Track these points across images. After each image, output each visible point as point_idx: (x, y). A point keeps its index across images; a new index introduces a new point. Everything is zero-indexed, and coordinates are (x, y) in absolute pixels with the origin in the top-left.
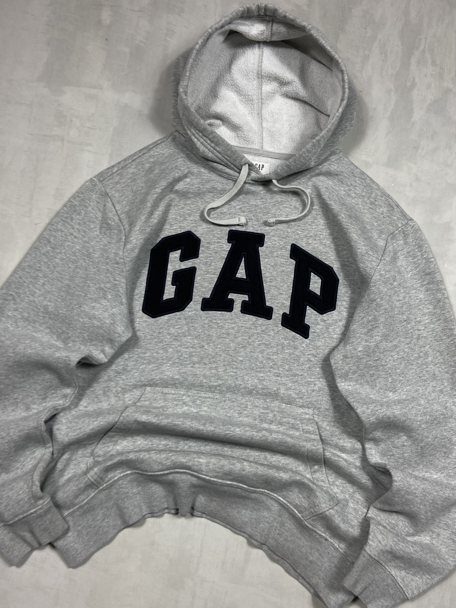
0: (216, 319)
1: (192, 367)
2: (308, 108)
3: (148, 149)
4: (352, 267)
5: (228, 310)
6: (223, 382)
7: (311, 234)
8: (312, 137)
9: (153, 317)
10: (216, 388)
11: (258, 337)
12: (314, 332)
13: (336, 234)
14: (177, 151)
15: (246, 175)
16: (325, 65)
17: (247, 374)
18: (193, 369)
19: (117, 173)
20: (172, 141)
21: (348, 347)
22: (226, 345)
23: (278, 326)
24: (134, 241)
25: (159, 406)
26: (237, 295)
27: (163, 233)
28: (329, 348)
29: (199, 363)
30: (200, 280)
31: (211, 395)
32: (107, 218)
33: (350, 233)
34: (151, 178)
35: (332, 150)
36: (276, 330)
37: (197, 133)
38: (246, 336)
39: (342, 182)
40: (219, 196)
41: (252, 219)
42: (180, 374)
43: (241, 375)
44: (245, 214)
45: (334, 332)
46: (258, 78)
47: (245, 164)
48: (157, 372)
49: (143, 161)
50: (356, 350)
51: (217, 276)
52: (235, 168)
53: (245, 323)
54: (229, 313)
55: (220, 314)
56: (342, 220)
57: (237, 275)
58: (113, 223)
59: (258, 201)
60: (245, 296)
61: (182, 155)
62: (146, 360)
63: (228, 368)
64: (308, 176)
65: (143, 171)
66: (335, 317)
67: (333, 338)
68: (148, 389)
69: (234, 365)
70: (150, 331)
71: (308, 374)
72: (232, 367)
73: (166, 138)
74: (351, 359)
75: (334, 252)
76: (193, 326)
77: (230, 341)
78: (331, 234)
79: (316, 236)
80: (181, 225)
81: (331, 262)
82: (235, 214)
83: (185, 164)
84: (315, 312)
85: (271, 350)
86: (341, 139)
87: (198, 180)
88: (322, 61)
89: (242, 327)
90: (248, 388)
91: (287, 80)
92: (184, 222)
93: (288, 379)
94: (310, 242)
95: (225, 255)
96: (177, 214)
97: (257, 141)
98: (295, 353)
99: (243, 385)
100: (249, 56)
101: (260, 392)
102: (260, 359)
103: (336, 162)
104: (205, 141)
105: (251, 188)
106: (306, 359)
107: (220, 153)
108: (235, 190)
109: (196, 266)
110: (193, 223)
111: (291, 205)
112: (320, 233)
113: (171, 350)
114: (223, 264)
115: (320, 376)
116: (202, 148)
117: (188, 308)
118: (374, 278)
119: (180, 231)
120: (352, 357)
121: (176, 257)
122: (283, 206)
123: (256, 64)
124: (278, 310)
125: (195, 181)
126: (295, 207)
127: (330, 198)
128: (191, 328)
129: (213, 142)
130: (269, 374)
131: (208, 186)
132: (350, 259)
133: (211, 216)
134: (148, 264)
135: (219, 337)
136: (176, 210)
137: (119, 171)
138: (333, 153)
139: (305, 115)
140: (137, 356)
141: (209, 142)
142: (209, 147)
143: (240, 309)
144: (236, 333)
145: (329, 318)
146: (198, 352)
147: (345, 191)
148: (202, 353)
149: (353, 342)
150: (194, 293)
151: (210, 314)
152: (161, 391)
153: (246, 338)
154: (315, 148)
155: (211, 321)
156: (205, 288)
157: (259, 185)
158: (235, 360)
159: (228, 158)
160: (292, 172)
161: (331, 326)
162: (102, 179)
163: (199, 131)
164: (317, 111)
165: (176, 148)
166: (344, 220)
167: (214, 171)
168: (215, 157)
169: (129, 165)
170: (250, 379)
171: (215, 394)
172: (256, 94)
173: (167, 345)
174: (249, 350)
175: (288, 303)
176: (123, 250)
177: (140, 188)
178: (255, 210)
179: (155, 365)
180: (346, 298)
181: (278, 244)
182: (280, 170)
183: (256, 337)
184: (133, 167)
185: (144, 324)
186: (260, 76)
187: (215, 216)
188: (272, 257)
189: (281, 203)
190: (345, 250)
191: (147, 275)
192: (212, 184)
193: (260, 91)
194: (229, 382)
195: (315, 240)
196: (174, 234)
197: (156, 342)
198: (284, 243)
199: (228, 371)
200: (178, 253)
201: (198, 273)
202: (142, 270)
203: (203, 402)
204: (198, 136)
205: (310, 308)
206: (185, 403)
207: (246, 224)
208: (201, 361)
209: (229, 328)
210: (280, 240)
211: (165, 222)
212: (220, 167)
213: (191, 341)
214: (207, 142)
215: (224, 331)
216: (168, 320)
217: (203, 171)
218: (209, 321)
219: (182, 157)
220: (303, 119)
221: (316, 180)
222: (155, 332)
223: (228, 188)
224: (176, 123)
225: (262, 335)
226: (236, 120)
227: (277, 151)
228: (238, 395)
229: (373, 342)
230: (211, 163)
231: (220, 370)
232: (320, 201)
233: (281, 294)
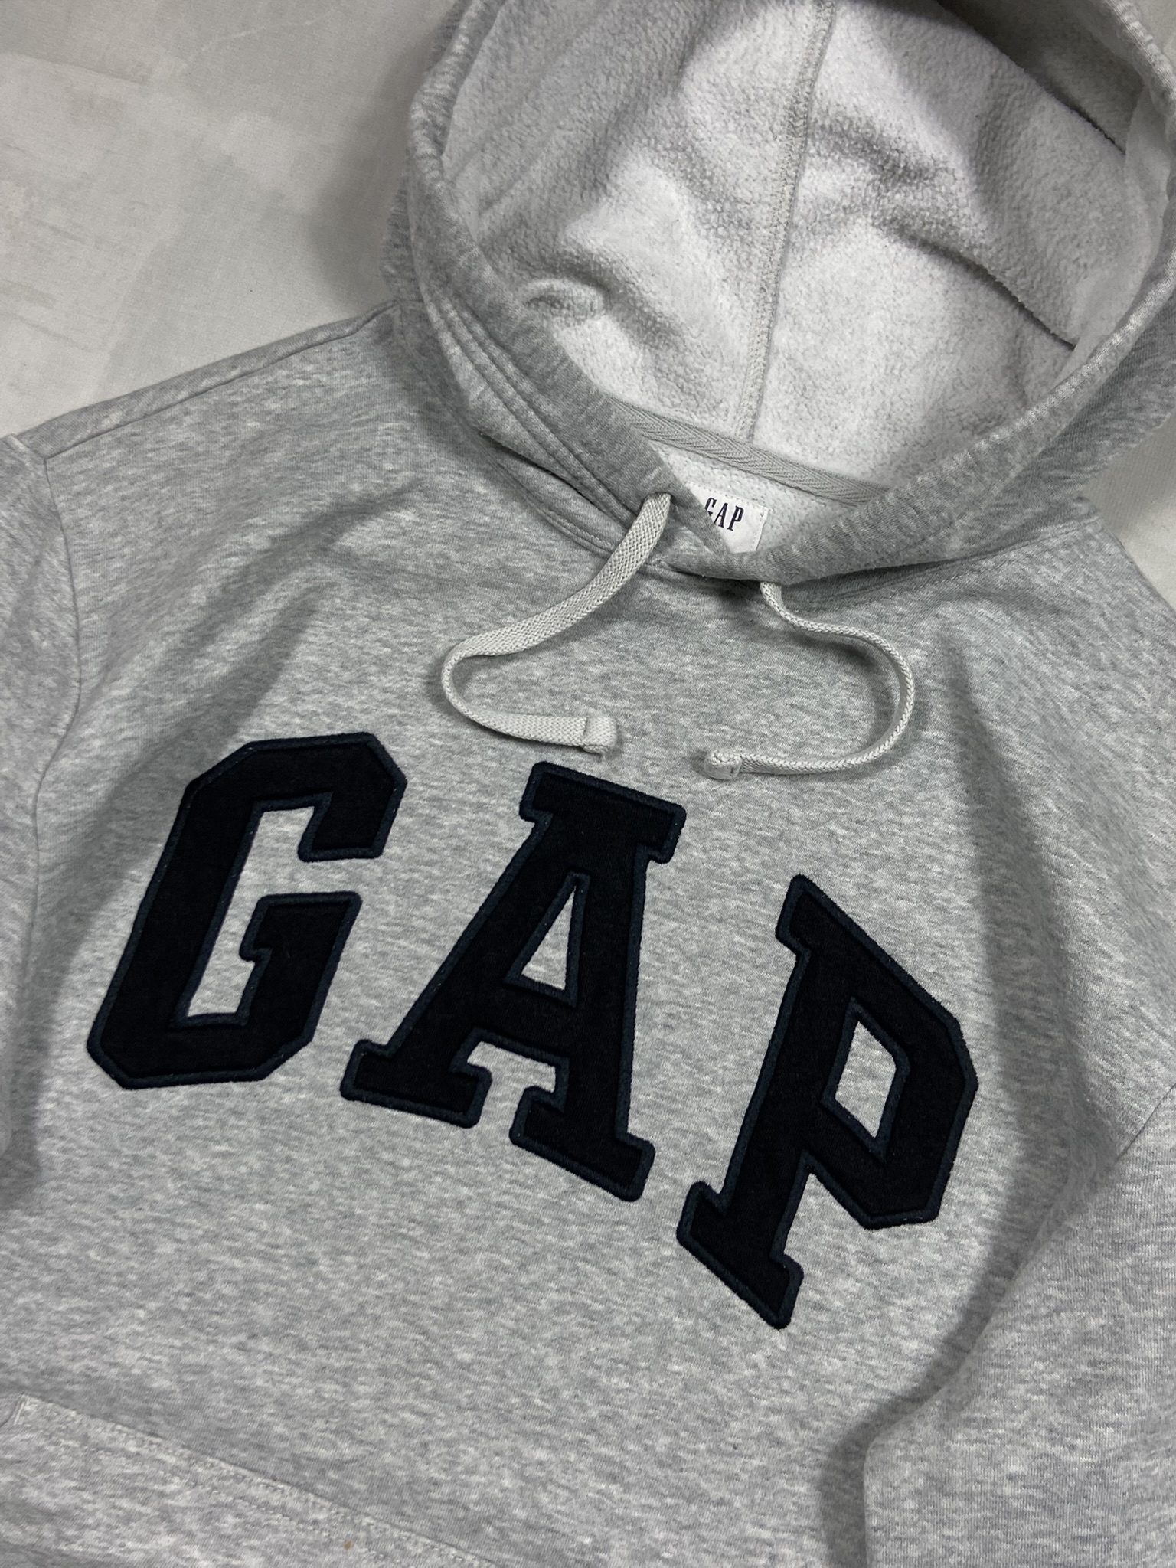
0: (393, 1149)
1: (241, 1347)
2: (984, 296)
3: (271, 356)
4: (1048, 1037)
5: (457, 1116)
6: (360, 1451)
7: (890, 850)
8: (976, 427)
9: (125, 1085)
10: (323, 1472)
11: (561, 1270)
12: (818, 1307)
13: (1003, 871)
14: (387, 385)
15: (654, 540)
16: (1095, 125)
17: (475, 1436)
18: (241, 1358)
19: (119, 433)
20: (376, 343)
21: (962, 1443)
22: (412, 1279)
23: (658, 1240)
24: (97, 743)
25: (51, 1504)
26: (510, 1055)
27: (255, 720)
28: (872, 1394)
29: (276, 1334)
30: (366, 956)
31: (292, 1499)
32: (32, 616)
33: (1068, 893)
34: (247, 479)
35: (1057, 498)
36: (650, 1257)
37: (464, 320)
38: (508, 1254)
39: (1073, 645)
40: (523, 606)
41: (645, 734)
42: (180, 1369)
43: (447, 1435)
44: (618, 704)
45: (909, 1326)
46: (792, 131)
47: (657, 494)
48: (85, 1338)
49: (236, 404)
50: (997, 1465)
51: (443, 956)
52: (614, 504)
53: (517, 1190)
54: (456, 1132)
55: (417, 1126)
56: (1042, 822)
57: (530, 965)
58: (45, 644)
59: (687, 659)
60: (542, 1067)
61: (400, 406)
62: (48, 1269)
63: (398, 1386)
64: (927, 593)
65: (225, 447)
66: (928, 1255)
67: (898, 1352)
68: (30, 1405)
69: (429, 1378)
70: (97, 1146)
71: (752, 1505)
72: (417, 1388)
73: (355, 325)
74: (961, 1504)
75: (979, 949)
76: (288, 1159)
77: (432, 1260)
78: (982, 867)
79: (909, 860)
80: (340, 700)
81: (956, 993)
82: (575, 698)
83: (405, 445)
84: (839, 1208)
85: (606, 1346)
86: (1109, 455)
87: (451, 527)
88: (1085, 104)
89: (499, 1205)
90: (466, 1508)
91: (913, 159)
92: (355, 691)
93: (654, 1502)
94: (879, 883)
95: (495, 866)
96: (333, 651)
97: (732, 401)
98: (711, 1386)
99: (446, 1490)
100: (769, 32)
101: (516, 1537)
102: (549, 1378)
103: (1063, 552)
104: (493, 361)
105: (667, 597)
106: (756, 1430)
107: (554, 429)
108: (594, 598)
109: (362, 890)
110: (388, 704)
111: (826, 705)
112: (934, 853)
113: (167, 1248)
114: (476, 907)
115: (804, 1522)
116: (477, 392)
117: (286, 1073)
118: (1148, 1139)
119: (330, 727)
120: (969, 1497)
121: (285, 838)
122: (792, 700)
123: (792, 72)
124: (674, 1162)
125: (435, 525)
126: (842, 716)
127: (1004, 711)
128: (278, 1167)
129: (526, 374)
130: (573, 1457)
131: (484, 558)
132: (1046, 1001)
133: (473, 688)
134: (161, 846)
135: (391, 1234)
136: (330, 634)
137: (128, 429)
138: (1057, 513)
139: (966, 325)
140: (15, 1246)
141: (510, 368)
142: (511, 392)
143: (509, 1123)
144: (468, 1228)
145: (899, 1254)
146: (283, 1284)
147: (1077, 688)
148: (301, 1290)
149: (987, 1422)
150: (324, 1011)
151: (373, 1120)
152: (79, 1432)
153: (507, 1262)
154: (981, 479)
155: (370, 1152)
156: (378, 997)
157: (706, 592)
158: (438, 1357)
159: (586, 457)
160: (857, 565)
161: (902, 1296)
162: (47, 449)
163: (474, 313)
164: (1020, 318)
165: (384, 375)
166: (1053, 828)
167: (522, 500)
168: (530, 441)
169: (175, 411)
170: (484, 1467)
171: (311, 1497)
172: (768, 199)
173: (156, 1220)
174: (511, 1324)
175: (726, 1142)
176: (44, 775)
177: (191, 516)
178: (668, 697)
179: (83, 1303)
180: (992, 1176)
181: (735, 864)
182: (802, 549)
183: (551, 1268)
184: (188, 420)
185: (80, 1109)
186: (799, 123)
187: (491, 689)
188: (698, 915)
189: (784, 687)
190: (1032, 952)
191: (143, 893)
192: (503, 551)
193: (788, 189)
194: (388, 1458)
195: (904, 879)
196: (300, 734)
197: (113, 1198)
198: (763, 864)
199: (395, 1400)
200: (299, 822)
201: (362, 923)
202: (129, 864)
203: (251, 1528)
204: (466, 337)
205: (821, 1188)
206: (166, 1515)
207: (614, 752)
208: (286, 1327)
209: (443, 1202)
210: (748, 849)
211: (274, 677)
212: (551, 486)
213: (265, 1226)
214: (502, 370)
215: (417, 1209)
216: (188, 1112)
217: (482, 490)
218: (364, 1149)
219: (397, 416)
220: (955, 339)
221: (959, 617)
222: (116, 1152)
223: (565, 579)
224: (396, 267)
225: (581, 1265)
226: (659, 297)
227: (812, 461)
228: (417, 1526)
229: (1085, 1452)
230: (511, 462)
231: (362, 1389)
232: (958, 711)
233: (702, 1092)
